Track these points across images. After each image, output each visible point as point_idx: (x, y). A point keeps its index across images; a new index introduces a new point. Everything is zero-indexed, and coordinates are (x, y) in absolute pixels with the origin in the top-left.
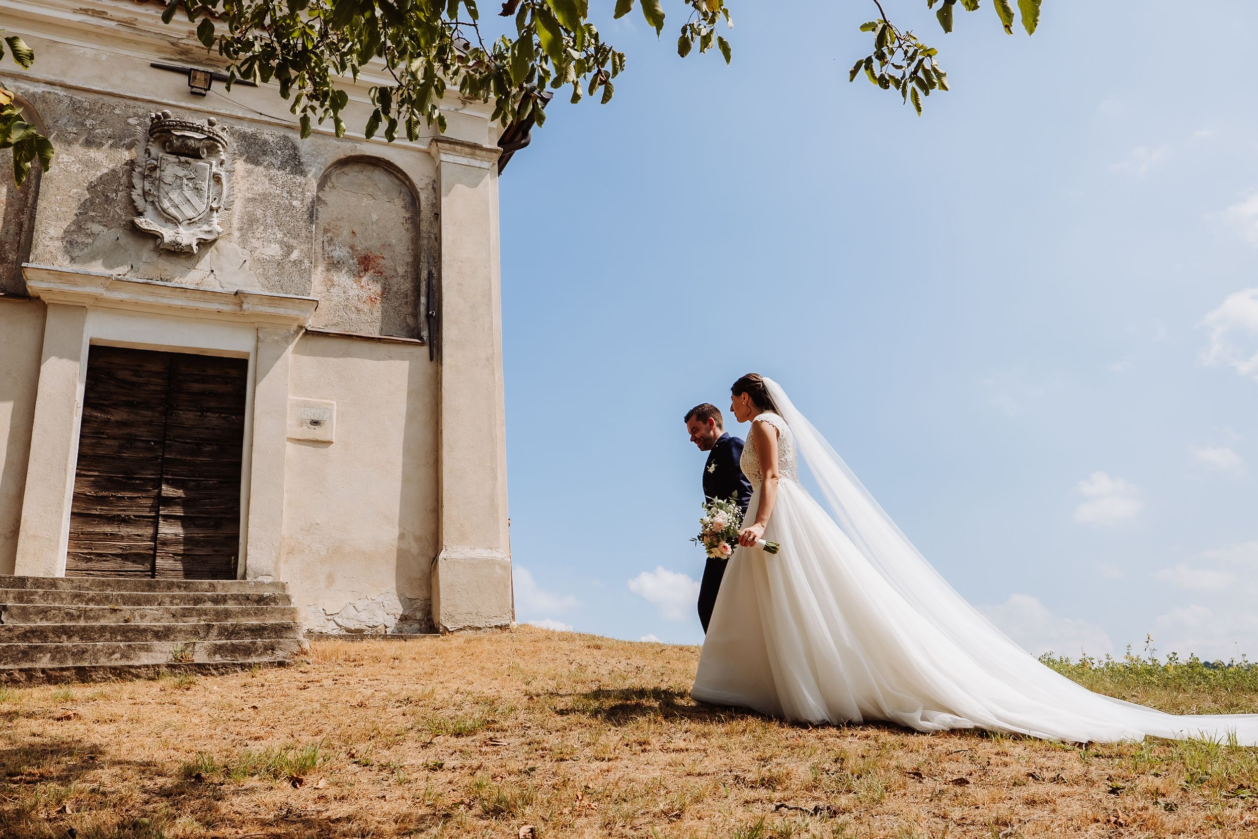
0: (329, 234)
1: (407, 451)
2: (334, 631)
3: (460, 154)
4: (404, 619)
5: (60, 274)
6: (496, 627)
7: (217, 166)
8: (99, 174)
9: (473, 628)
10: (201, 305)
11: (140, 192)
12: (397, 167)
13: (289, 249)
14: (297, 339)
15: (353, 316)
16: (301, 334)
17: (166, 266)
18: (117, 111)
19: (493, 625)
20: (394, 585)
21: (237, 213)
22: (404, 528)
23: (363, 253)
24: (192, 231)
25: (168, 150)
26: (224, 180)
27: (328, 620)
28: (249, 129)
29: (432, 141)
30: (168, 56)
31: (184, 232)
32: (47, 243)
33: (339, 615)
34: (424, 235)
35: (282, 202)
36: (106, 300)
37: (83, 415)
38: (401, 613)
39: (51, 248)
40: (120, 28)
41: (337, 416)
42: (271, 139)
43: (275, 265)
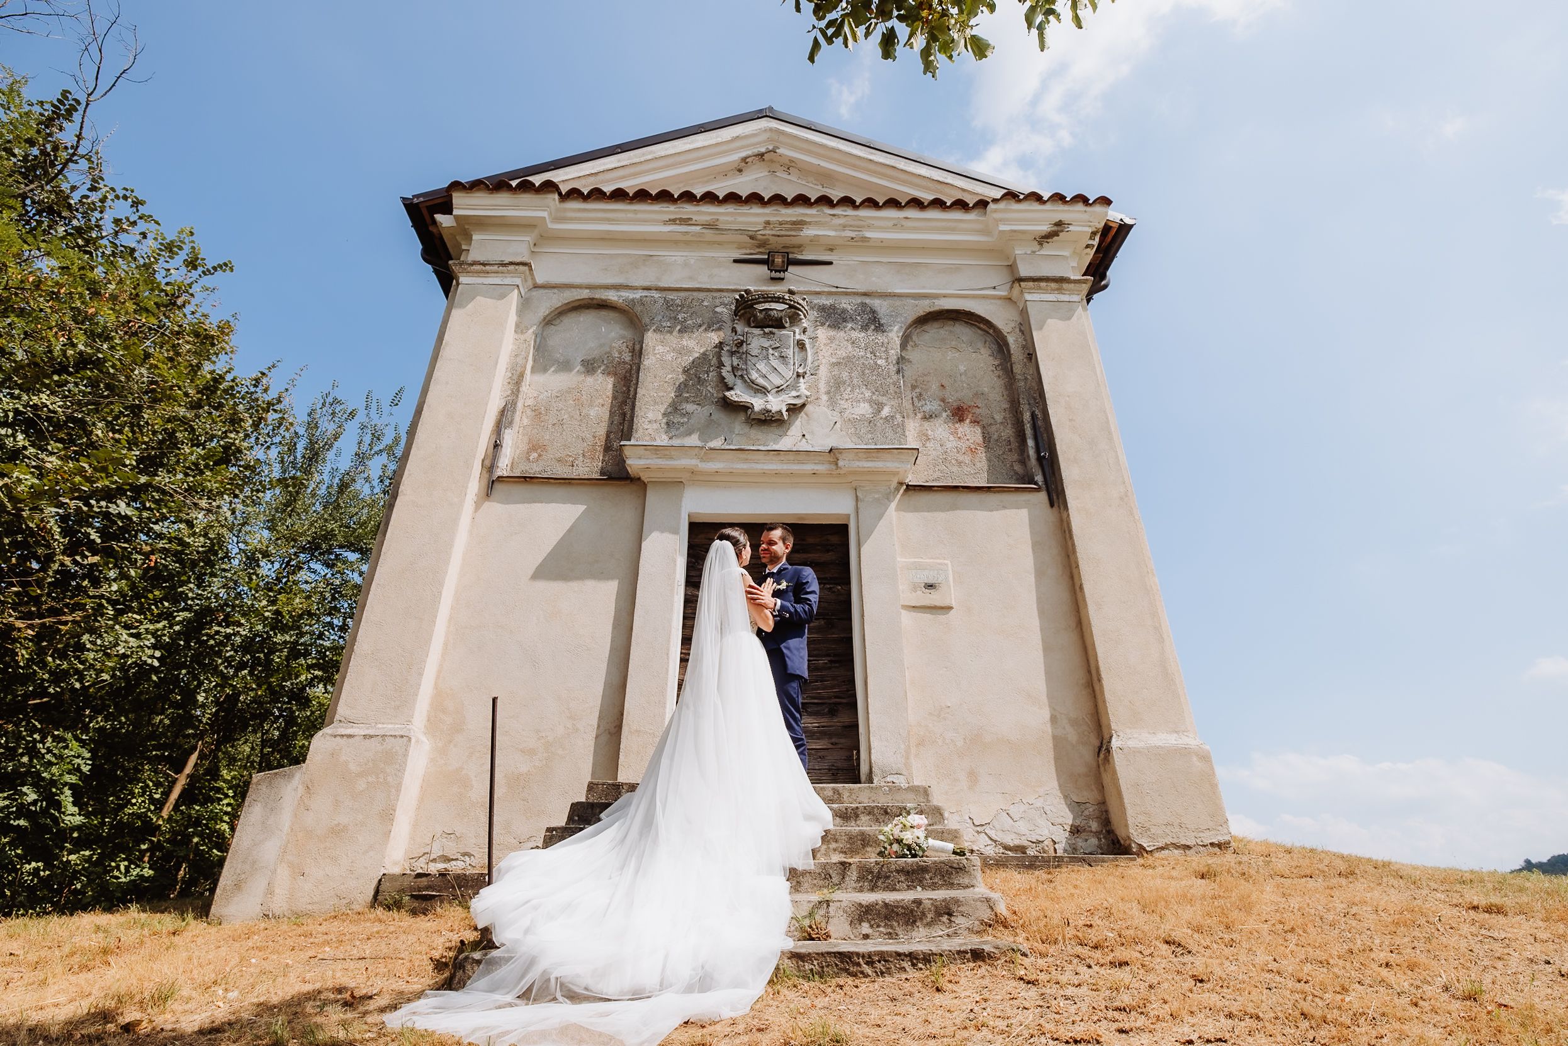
0: (918, 390)
1: (1042, 613)
2: (988, 848)
3: (1046, 291)
4: (1075, 831)
5: (656, 449)
6: (1212, 844)
7: (800, 334)
8: (691, 359)
9: (1179, 847)
10: (795, 467)
11: (729, 368)
12: (979, 317)
13: (880, 406)
14: (899, 496)
15: (955, 469)
16: (902, 491)
17: (756, 433)
18: (706, 303)
19: (1207, 842)
20: (1055, 784)
21: (823, 378)
22: (1054, 710)
23: (955, 404)
24: (781, 399)
25: (753, 325)
26: (807, 346)
27: (978, 832)
28: (827, 301)
29: (1014, 282)
30: (748, 251)
31: (773, 400)
32: (646, 427)
33: (991, 826)
34: (1019, 377)
35: (867, 363)
36: (702, 473)
37: (686, 595)
38: (1071, 822)
39: (650, 431)
40: (704, 231)
41: (954, 578)
42: (849, 307)
43: (866, 424)
